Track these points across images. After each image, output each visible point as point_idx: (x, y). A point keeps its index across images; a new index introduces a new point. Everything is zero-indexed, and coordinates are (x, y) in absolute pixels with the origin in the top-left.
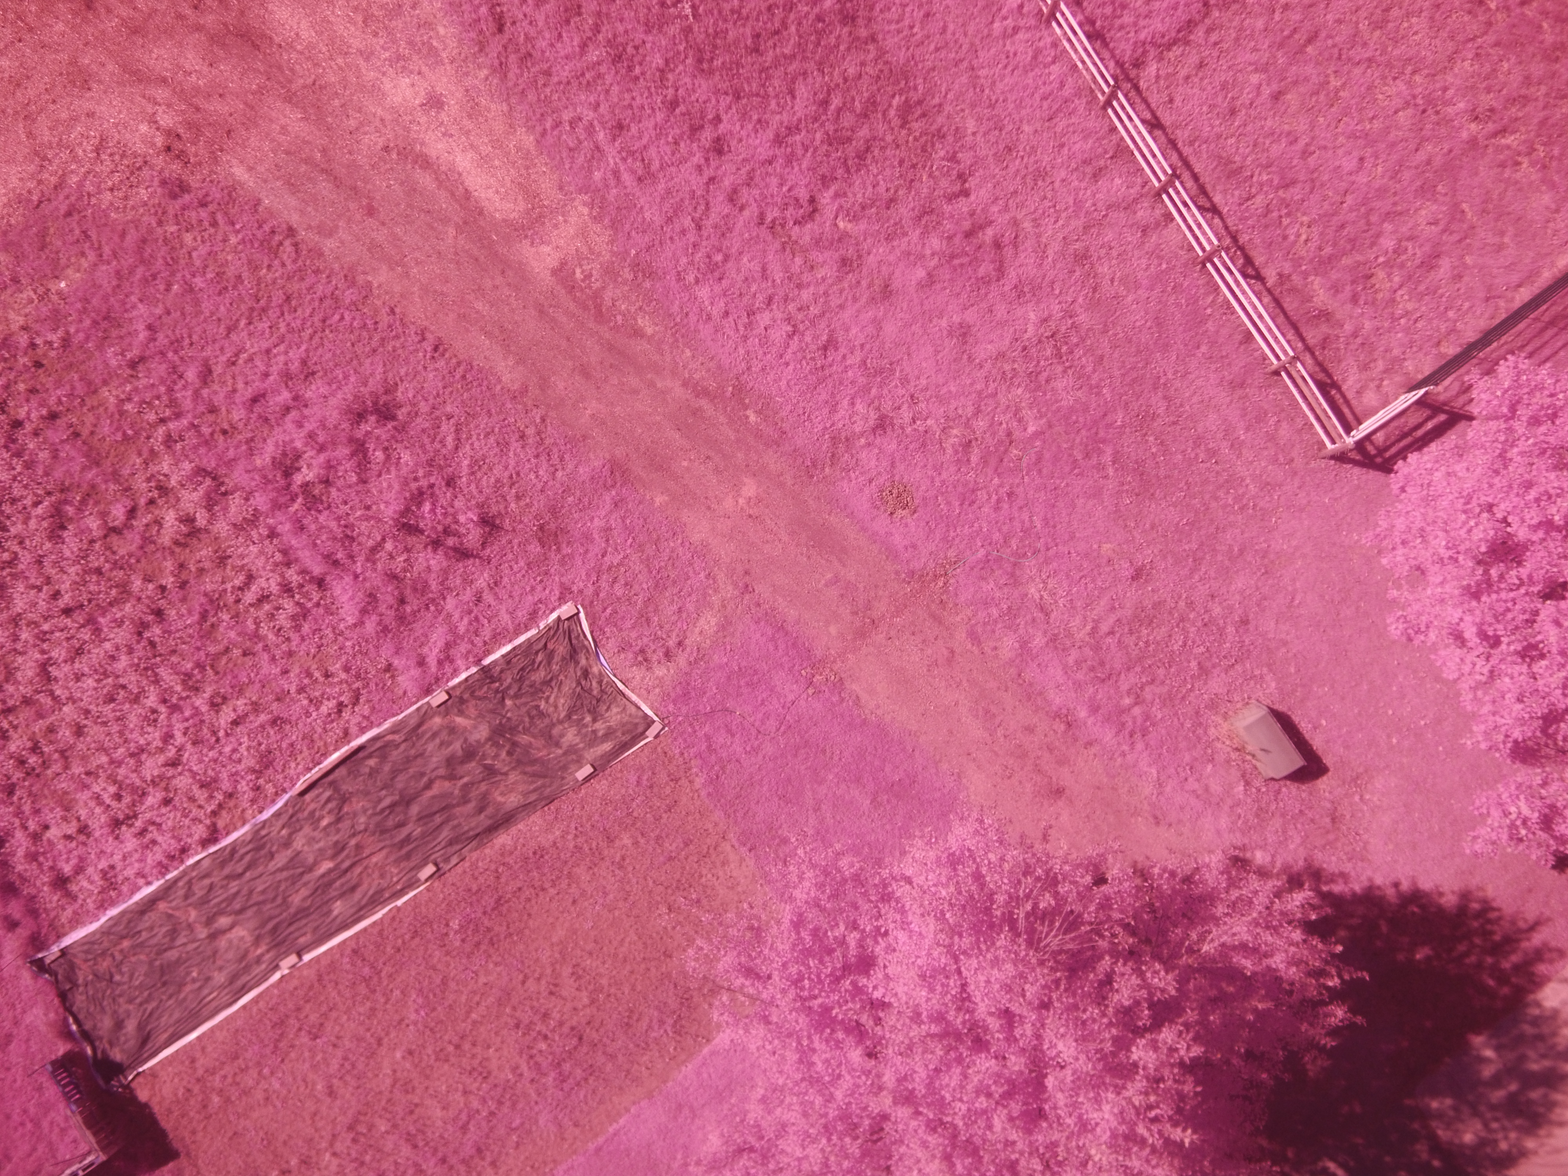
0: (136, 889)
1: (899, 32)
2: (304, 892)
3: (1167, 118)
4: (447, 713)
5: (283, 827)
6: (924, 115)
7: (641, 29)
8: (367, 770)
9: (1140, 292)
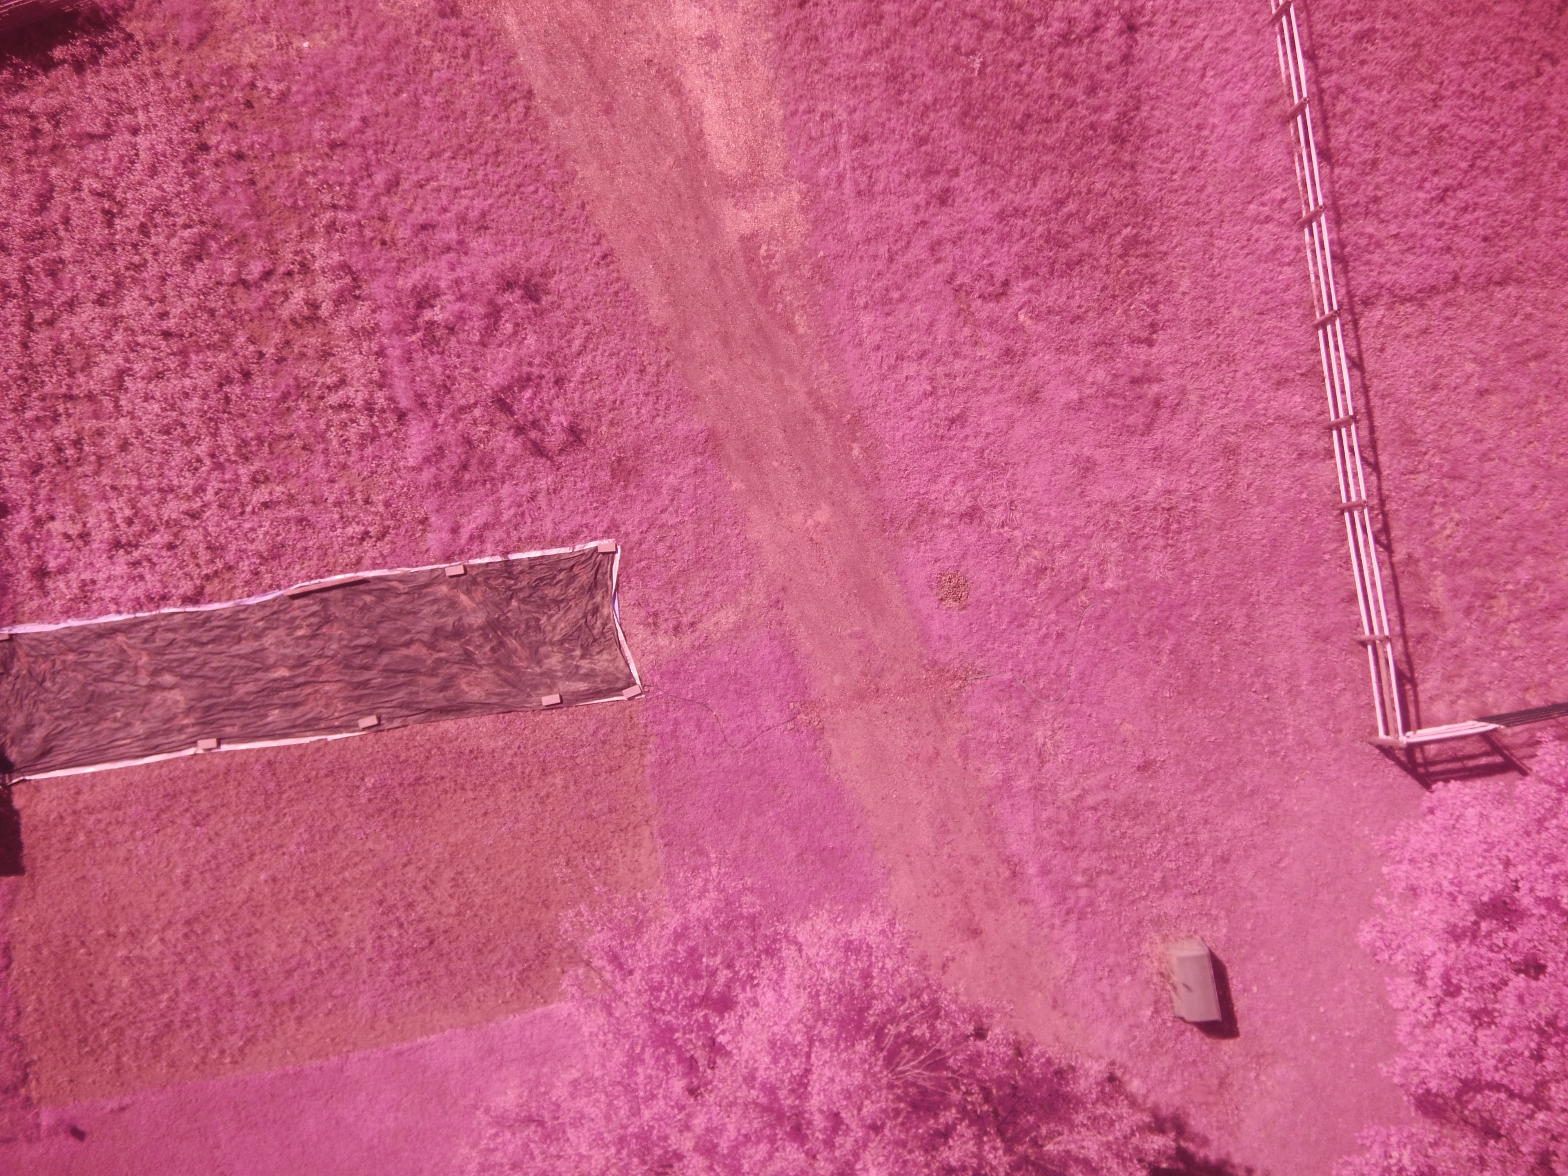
0: (105, 612)
1: (1160, 171)
2: (251, 687)
3: (1370, 364)
4: (455, 587)
5: (262, 619)
6: (1146, 255)
7: (927, 61)
8: (361, 604)
9: (1270, 508)
